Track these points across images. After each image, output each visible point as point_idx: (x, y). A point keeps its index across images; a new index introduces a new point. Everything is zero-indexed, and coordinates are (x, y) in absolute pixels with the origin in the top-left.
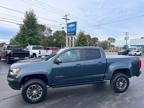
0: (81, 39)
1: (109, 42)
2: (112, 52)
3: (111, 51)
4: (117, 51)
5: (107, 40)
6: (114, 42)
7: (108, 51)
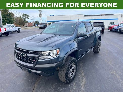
0: (5, 14)
1: (24, 18)
2: (28, 27)
3: (26, 27)
4: (31, 26)
5: (22, 16)
6: (29, 18)
7: (24, 26)
